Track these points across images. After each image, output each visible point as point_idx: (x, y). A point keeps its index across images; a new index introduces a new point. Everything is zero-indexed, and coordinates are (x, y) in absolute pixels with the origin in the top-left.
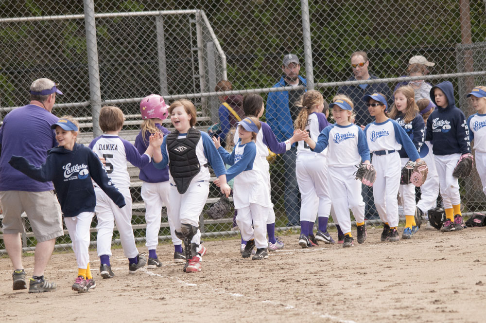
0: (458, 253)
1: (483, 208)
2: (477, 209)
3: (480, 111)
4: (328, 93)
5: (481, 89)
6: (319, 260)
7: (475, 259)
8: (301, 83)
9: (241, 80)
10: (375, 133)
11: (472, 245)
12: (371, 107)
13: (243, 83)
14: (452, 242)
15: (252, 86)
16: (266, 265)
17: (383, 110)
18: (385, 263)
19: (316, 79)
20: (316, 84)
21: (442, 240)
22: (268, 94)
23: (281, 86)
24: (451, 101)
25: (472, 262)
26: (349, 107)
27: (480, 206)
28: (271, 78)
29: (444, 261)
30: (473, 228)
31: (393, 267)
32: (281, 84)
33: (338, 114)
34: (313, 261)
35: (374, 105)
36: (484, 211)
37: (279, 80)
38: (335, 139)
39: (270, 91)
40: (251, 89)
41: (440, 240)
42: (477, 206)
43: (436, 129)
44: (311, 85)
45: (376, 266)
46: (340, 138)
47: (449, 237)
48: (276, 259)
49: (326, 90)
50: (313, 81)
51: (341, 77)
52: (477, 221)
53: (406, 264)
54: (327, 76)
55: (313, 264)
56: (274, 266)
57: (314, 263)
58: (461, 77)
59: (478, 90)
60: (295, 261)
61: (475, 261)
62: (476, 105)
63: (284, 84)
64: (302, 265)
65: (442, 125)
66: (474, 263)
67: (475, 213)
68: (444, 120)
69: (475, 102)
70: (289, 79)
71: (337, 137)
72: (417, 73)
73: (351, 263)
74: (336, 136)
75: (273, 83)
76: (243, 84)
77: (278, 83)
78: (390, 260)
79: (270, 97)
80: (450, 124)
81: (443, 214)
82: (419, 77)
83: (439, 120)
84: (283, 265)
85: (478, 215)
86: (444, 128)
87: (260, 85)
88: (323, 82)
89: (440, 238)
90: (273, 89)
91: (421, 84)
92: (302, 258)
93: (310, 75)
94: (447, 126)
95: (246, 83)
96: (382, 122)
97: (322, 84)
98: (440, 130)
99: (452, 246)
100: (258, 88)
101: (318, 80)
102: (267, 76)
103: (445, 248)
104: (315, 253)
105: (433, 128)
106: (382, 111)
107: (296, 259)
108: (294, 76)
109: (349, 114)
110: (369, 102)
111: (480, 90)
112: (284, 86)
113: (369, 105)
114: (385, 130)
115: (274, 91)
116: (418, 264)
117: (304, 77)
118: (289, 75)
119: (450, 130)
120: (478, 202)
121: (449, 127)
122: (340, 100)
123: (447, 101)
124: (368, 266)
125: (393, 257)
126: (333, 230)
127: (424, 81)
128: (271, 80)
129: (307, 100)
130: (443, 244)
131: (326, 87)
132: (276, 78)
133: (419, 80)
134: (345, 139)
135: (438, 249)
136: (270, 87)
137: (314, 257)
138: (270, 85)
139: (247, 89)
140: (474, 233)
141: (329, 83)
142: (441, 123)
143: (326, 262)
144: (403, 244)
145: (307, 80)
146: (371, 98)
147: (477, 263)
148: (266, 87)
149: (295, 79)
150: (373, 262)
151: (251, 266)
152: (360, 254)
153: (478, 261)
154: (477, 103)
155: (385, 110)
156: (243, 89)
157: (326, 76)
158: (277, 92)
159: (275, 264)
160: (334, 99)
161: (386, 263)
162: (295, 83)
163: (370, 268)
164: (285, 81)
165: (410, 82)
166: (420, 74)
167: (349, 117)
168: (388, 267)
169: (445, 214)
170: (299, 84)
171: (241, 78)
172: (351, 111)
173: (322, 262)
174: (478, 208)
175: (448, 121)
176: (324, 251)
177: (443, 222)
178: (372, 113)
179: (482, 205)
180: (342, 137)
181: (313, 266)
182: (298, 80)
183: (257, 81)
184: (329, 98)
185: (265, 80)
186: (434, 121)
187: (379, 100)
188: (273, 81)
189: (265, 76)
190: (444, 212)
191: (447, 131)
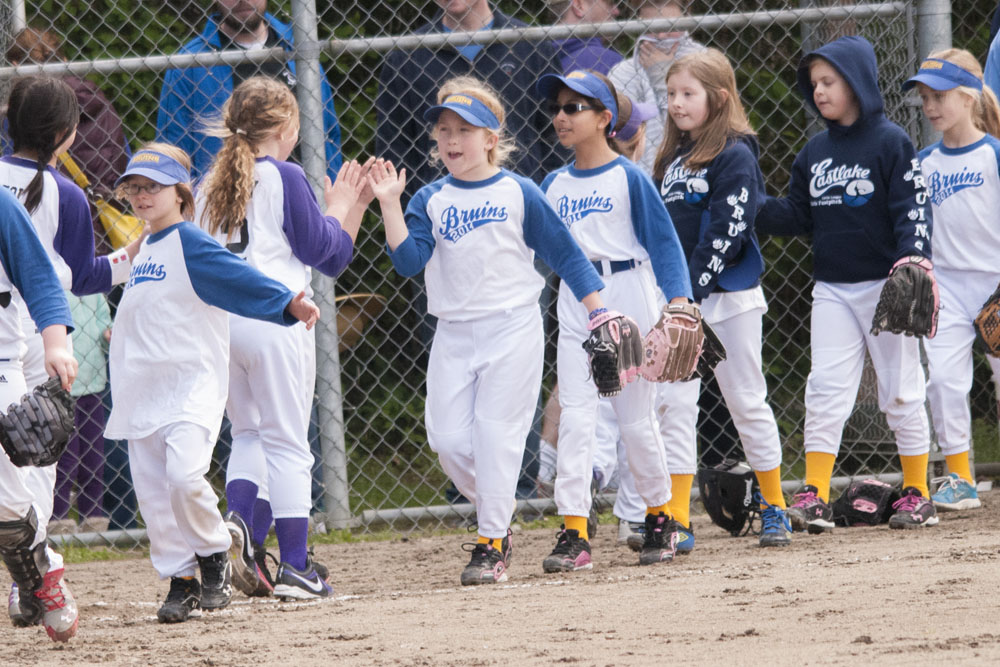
0: (801, 614)
1: (885, 463)
2: (864, 466)
3: (948, 133)
4: (367, 74)
5: (950, 61)
6: (332, 635)
7: (858, 635)
8: (273, 38)
9: (73, 28)
10: (570, 204)
11: (847, 588)
12: (562, 115)
13: (78, 37)
14: (780, 578)
15: (108, 48)
16: (153, 653)
17: (602, 126)
18: (554, 645)
19: (327, 27)
20: (325, 42)
21: (746, 571)
22: (162, 75)
23: (207, 49)
24: (867, 99)
25: (845, 646)
26: (490, 120)
27: (876, 456)
28: (173, 22)
29: (754, 639)
30: (850, 529)
31: (582, 659)
32: (207, 40)
33: (456, 143)
34: (314, 639)
35: (571, 110)
36: (887, 471)
37: (199, 28)
38: (444, 227)
39: (171, 67)
40: (105, 56)
41: (738, 571)
42: (863, 457)
43: (825, 194)
44: (309, 47)
45: (524, 655)
46: (461, 223)
47: (769, 559)
48: (189, 632)
49: (359, 62)
50: (314, 34)
51: (408, 19)
52: (865, 506)
53: (623, 651)
54: (364, 15)
55: (314, 650)
56: (183, 654)
57: (315, 644)
58: (812, 21)
59: (940, 66)
60: (254, 638)
61: (858, 641)
62: (935, 114)
63: (217, 41)
64: (276, 650)
65: (843, 183)
66: (855, 648)
67: (857, 478)
68: (851, 165)
69: (932, 105)
70: (233, 25)
71: (449, 222)
72: (665, 9)
73: (439, 647)
74: (445, 219)
75: (181, 37)
76: (79, 42)
77: (196, 40)
78: (571, 635)
79: (169, 85)
80: (871, 178)
81: (749, 483)
82: (672, 20)
83: (832, 167)
84: (212, 652)
85: (866, 486)
86: (851, 191)
87: (136, 47)
88: (348, 36)
89: (741, 561)
90: (180, 58)
91: (677, 43)
92: (275, 629)
93: (306, 12)
94: (860, 183)
95: (90, 38)
96: (594, 165)
97: (344, 42)
98: (837, 200)
99: (780, 590)
100: (131, 55)
101: (332, 30)
102: (160, 15)
103: (756, 595)
104: (320, 612)
105: (815, 193)
106: (598, 129)
107: (257, 631)
108: (251, 15)
109: (490, 141)
110: (555, 98)
111: (945, 63)
112: (219, 49)
113: (555, 110)
114: (599, 195)
115: (183, 67)
116: (665, 648)
117: (284, 20)
118: (235, 11)
119: (871, 197)
120: (867, 442)
121: (868, 187)
122: (462, 94)
123: (854, 98)
124: (497, 656)
125: (580, 626)
126: (380, 535)
127: (686, 33)
128: (173, 29)
129: (247, 108)
130: (748, 584)
131: (358, 52)
132: (192, 22)
133: (672, 29)
134: (476, 225)
135: (732, 599)
136: (169, 53)
137: (316, 625)
138: (171, 46)
139: (91, 58)
140: (853, 547)
141: (369, 40)
142: (839, 176)
143: (355, 643)
144: (616, 581)
145: (294, 31)
146: (563, 85)
147: (863, 646)
148: (156, 53)
149: (254, 26)
150: (514, 642)
151: (104, 654)
152: (470, 615)
153: (868, 640)
154: (937, 109)
155: (608, 129)
156: (79, 58)
157: (357, 15)
158: (194, 69)
159: (185, 649)
160: (441, 94)
161: (559, 646)
162: (252, 40)
163: (506, 661)
164: (220, 33)
165: (642, 38)
166: (676, 10)
167: (490, 152)
168: (565, 660)
169: (756, 483)
170: (269, 44)
171: (72, 21)
172: (497, 132)
173: (342, 643)
174: (868, 464)
175: (863, 166)
176: (351, 605)
177: (749, 508)
178: (564, 137)
179: (879, 453)
180: (465, 220)
181: (311, 656)
182: (263, 28)
183: (128, 31)
184: (369, 90)
185: (154, 28)
186: (817, 170)
187: (588, 93)
188: (180, 32)
189: (153, 14)
190: (751, 475)
191: (861, 202)
